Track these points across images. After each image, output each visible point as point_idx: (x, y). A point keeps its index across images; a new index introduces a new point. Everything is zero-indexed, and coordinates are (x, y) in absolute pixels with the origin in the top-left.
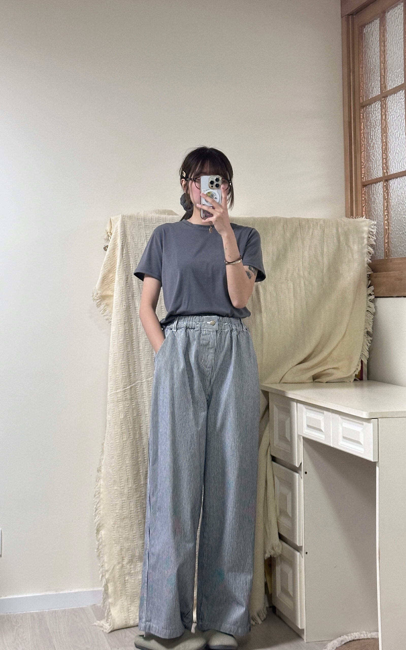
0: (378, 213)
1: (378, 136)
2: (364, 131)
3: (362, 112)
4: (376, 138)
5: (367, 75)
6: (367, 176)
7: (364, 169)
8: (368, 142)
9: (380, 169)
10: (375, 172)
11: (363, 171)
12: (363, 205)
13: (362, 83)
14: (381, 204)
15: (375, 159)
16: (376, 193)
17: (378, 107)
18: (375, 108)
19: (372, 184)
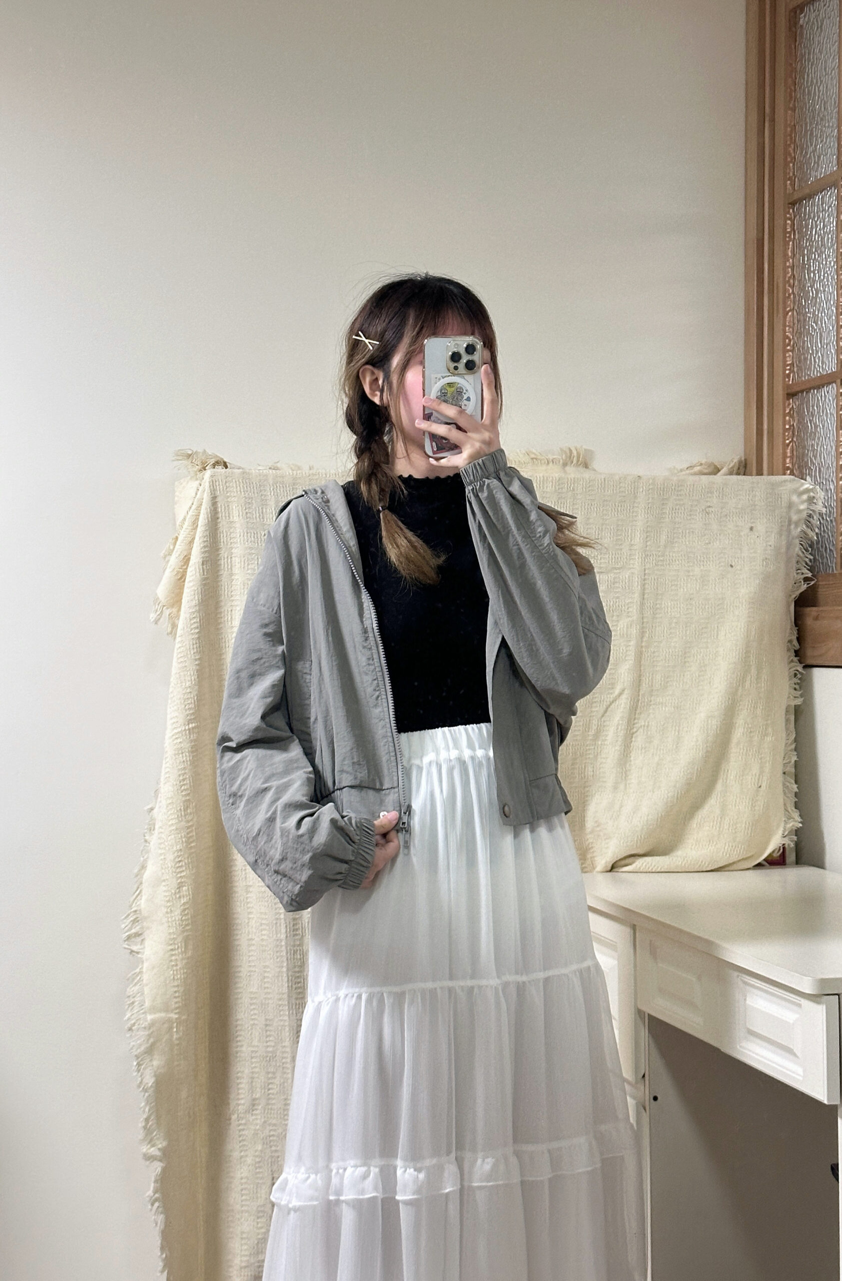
0: (823, 460)
1: (829, 272)
2: (793, 261)
3: (791, 215)
4: (822, 277)
5: (806, 124)
6: (798, 370)
7: (791, 353)
8: (802, 288)
9: (831, 352)
10: (817, 361)
11: (788, 359)
12: (787, 441)
13: (792, 146)
14: (829, 437)
15: (819, 329)
16: (819, 412)
17: (830, 203)
18: (822, 204)
19: (808, 390)
